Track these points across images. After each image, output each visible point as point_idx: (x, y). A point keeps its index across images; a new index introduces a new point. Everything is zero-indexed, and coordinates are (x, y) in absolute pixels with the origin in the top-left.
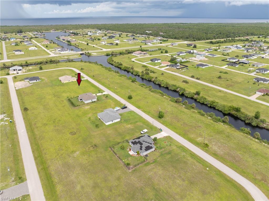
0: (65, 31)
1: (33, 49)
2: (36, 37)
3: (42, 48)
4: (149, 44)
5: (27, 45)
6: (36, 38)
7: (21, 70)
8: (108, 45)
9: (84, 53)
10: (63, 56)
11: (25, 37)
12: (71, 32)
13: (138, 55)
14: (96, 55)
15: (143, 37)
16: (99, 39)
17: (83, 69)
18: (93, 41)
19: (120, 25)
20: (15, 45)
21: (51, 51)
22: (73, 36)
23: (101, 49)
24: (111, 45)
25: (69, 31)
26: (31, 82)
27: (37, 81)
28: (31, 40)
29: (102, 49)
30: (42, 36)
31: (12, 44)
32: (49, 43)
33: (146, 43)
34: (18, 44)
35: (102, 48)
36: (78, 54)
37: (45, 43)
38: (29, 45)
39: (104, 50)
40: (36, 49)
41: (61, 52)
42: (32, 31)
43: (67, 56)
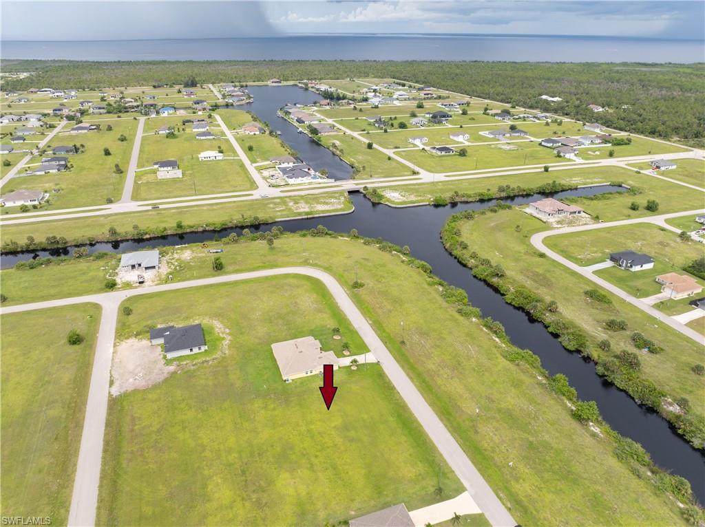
0: (306, 84)
1: (211, 159)
2: (227, 106)
3: (235, 152)
4: (571, 156)
5: (197, 137)
6: (227, 110)
7: (154, 267)
8: (434, 151)
9: (362, 190)
10: (296, 200)
11: (198, 103)
12: (323, 87)
13: (551, 220)
14: (401, 203)
15: (539, 119)
16: (403, 126)
17: (362, 285)
18: (386, 131)
19: (458, 65)
20: (167, 137)
21: (259, 169)
22: (328, 107)
23: (414, 173)
24: (443, 153)
25: (317, 87)
26: (170, 355)
27: (191, 350)
28: (213, 114)
29: (418, 173)
30: (244, 102)
31: (160, 132)
32: (257, 133)
33: (562, 154)
34: (176, 133)
35: (417, 169)
36: (341, 193)
37: (247, 132)
38: (202, 138)
39: (426, 177)
40: (218, 158)
41: (291, 181)
42: (221, 81)
43: (307, 202)
